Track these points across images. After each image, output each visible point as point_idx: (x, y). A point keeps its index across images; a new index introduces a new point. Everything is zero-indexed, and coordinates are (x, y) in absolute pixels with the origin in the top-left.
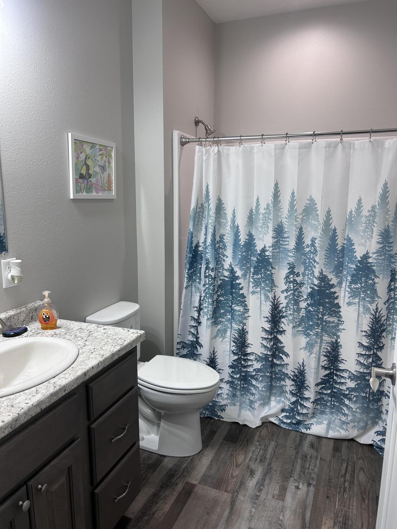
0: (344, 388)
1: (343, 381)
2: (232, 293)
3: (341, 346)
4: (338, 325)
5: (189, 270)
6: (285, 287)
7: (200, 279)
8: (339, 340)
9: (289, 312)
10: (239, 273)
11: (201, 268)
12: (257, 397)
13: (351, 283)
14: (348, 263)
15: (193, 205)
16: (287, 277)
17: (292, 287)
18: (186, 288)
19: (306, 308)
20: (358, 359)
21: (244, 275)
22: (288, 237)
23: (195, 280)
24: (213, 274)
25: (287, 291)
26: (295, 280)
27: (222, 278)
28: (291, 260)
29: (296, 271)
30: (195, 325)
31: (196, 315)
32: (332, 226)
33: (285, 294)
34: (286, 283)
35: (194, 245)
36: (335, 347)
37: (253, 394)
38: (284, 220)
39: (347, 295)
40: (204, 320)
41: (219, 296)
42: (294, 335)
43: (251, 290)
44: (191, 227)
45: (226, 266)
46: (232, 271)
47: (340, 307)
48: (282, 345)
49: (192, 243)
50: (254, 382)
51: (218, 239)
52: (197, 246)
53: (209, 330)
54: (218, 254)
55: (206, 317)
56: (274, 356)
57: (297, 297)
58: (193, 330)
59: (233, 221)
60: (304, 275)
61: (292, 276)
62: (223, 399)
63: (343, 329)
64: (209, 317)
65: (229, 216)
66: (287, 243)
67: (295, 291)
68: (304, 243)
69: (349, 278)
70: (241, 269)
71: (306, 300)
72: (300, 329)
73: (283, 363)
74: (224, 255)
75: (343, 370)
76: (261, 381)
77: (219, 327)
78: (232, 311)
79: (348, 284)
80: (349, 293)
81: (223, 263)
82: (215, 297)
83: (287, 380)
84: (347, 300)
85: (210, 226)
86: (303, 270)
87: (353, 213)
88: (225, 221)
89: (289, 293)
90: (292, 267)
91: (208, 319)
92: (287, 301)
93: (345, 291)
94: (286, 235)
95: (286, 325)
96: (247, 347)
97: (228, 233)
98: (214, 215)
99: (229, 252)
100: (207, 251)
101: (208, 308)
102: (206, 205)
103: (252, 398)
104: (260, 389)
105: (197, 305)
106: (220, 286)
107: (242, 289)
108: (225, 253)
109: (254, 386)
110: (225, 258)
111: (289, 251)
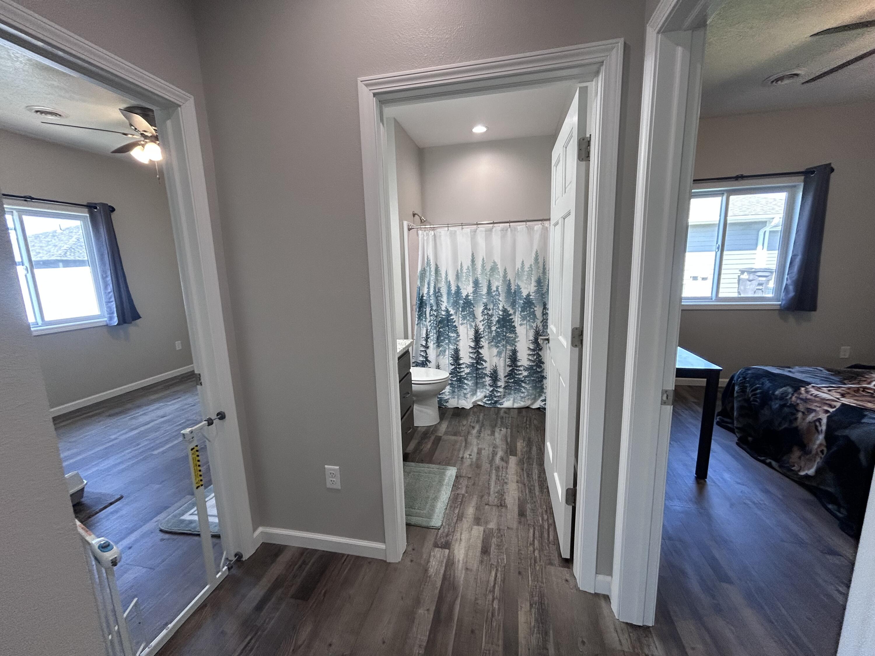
0: (521, 376)
1: (520, 372)
2: (448, 326)
3: (518, 351)
4: (515, 338)
5: (419, 312)
6: (482, 318)
7: (426, 318)
8: (516, 348)
9: (485, 334)
10: (452, 312)
11: (426, 311)
12: (468, 390)
13: (521, 312)
14: (519, 300)
15: (419, 269)
16: (483, 312)
17: (486, 318)
18: (417, 325)
19: (495, 330)
20: (529, 357)
21: (456, 313)
22: (482, 287)
23: (422, 320)
24: (435, 313)
25: (483, 320)
26: (488, 313)
27: (441, 316)
28: (485, 300)
29: (488, 307)
30: (423, 349)
31: (424, 343)
32: (508, 278)
33: (482, 323)
34: (482, 316)
35: (421, 296)
36: (514, 352)
37: (465, 389)
38: (479, 276)
39: (519, 319)
40: (432, 344)
41: (439, 328)
42: (489, 348)
43: (460, 322)
44: (419, 283)
45: (443, 308)
46: (447, 311)
47: (515, 328)
48: (482, 356)
49: (419, 294)
50: (466, 382)
51: (437, 290)
52: (422, 296)
53: (435, 351)
54: (438, 300)
55: (432, 343)
56: (477, 363)
57: (490, 324)
58: (422, 353)
59: (446, 278)
60: (493, 309)
61: (486, 311)
62: (446, 395)
63: (519, 341)
64: (434, 342)
65: (443, 275)
66: (481, 290)
67: (488, 320)
68: (492, 289)
69: (520, 309)
70: (454, 309)
71: (495, 325)
72: (493, 344)
73: (483, 367)
74: (441, 301)
75: (520, 366)
76: (471, 380)
77: (441, 349)
78: (449, 338)
79: (519, 313)
80: (520, 318)
81: (441, 306)
82: (438, 329)
83: (486, 378)
84: (519, 323)
85: (432, 282)
86: (492, 306)
87: (520, 269)
88: (441, 278)
89: (485, 322)
90: (486, 305)
91: (434, 344)
92: (483, 327)
93: (518, 317)
94: (480, 286)
95: (484, 342)
96: (460, 359)
97: (443, 287)
98: (434, 275)
99: (444, 298)
100: (431, 298)
101: (433, 336)
102: (428, 269)
103: (465, 392)
104: (470, 385)
105: (424, 336)
106: (440, 322)
107: (455, 322)
108: (442, 300)
109: (466, 384)
110: (442, 303)
111: (483, 295)
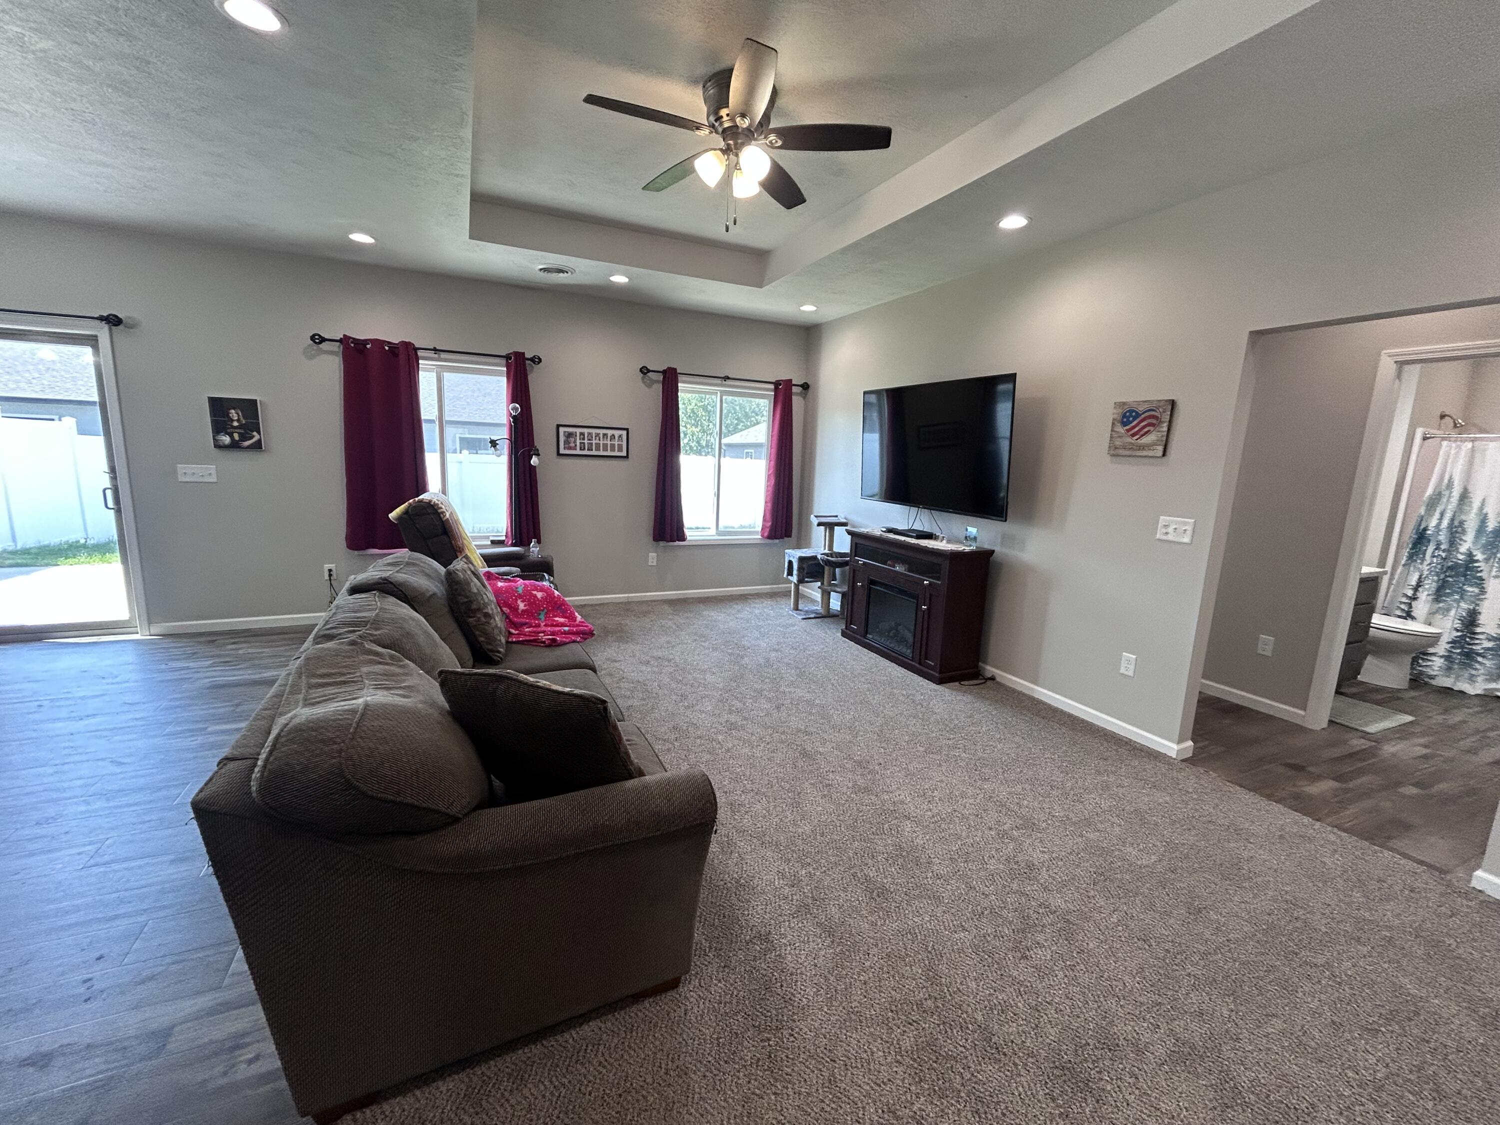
2: (1465, 576)
5: (1411, 549)
7: (1423, 559)
10: (1479, 556)
11: (1426, 550)
12: (1480, 672)
15: (1429, 491)
18: (1404, 565)
21: (1487, 560)
23: (1416, 561)
24: (1444, 555)
27: (1454, 560)
30: (1407, 601)
31: (1410, 593)
35: (1422, 527)
37: (1476, 669)
40: (1423, 595)
41: (1446, 576)
43: (1493, 574)
44: (1422, 511)
45: (1463, 548)
46: (1470, 555)
49: (1420, 525)
50: (1480, 659)
51: (1456, 523)
52: (1425, 529)
53: (1428, 606)
54: (1454, 537)
55: (1426, 593)
58: (1403, 606)
59: (1481, 508)
62: (1433, 670)
64: (1430, 593)
65: (1476, 504)
70: (1483, 553)
74: (1461, 540)
76: (1492, 659)
77: (1441, 605)
78: (1462, 593)
81: (1459, 546)
82: (1442, 576)
85: (1449, 511)
88: (1468, 508)
91: (1428, 595)
96: (1477, 626)
97: (1471, 520)
98: (1457, 502)
99: (1469, 537)
100: (1441, 533)
101: (1430, 585)
102: (1447, 493)
103: (1474, 672)
104: (1488, 666)
105: (1414, 583)
106: (1449, 568)
107: (1481, 571)
108: (1464, 538)
109: (1479, 662)
110: (1461, 542)
